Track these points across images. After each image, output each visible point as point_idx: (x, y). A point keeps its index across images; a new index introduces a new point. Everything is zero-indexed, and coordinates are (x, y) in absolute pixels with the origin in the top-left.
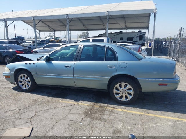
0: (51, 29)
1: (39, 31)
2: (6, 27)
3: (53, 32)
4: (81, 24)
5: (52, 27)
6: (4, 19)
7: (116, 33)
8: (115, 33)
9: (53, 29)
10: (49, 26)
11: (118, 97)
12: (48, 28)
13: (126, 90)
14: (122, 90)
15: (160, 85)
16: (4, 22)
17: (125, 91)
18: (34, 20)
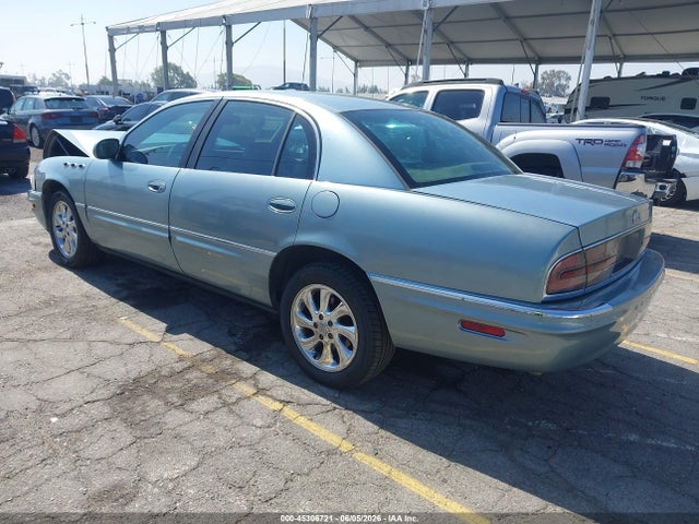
0: (398, 57)
1: (356, 61)
2: (229, 44)
3: (404, 68)
4: (511, 35)
5: (400, 48)
6: (224, 17)
7: (666, 74)
8: (658, 76)
9: (403, 56)
10: (388, 45)
11: (306, 346)
12: (385, 54)
13: (334, 321)
14: (321, 317)
15: (467, 325)
16: (223, 27)
17: (330, 323)
18: (313, 19)
